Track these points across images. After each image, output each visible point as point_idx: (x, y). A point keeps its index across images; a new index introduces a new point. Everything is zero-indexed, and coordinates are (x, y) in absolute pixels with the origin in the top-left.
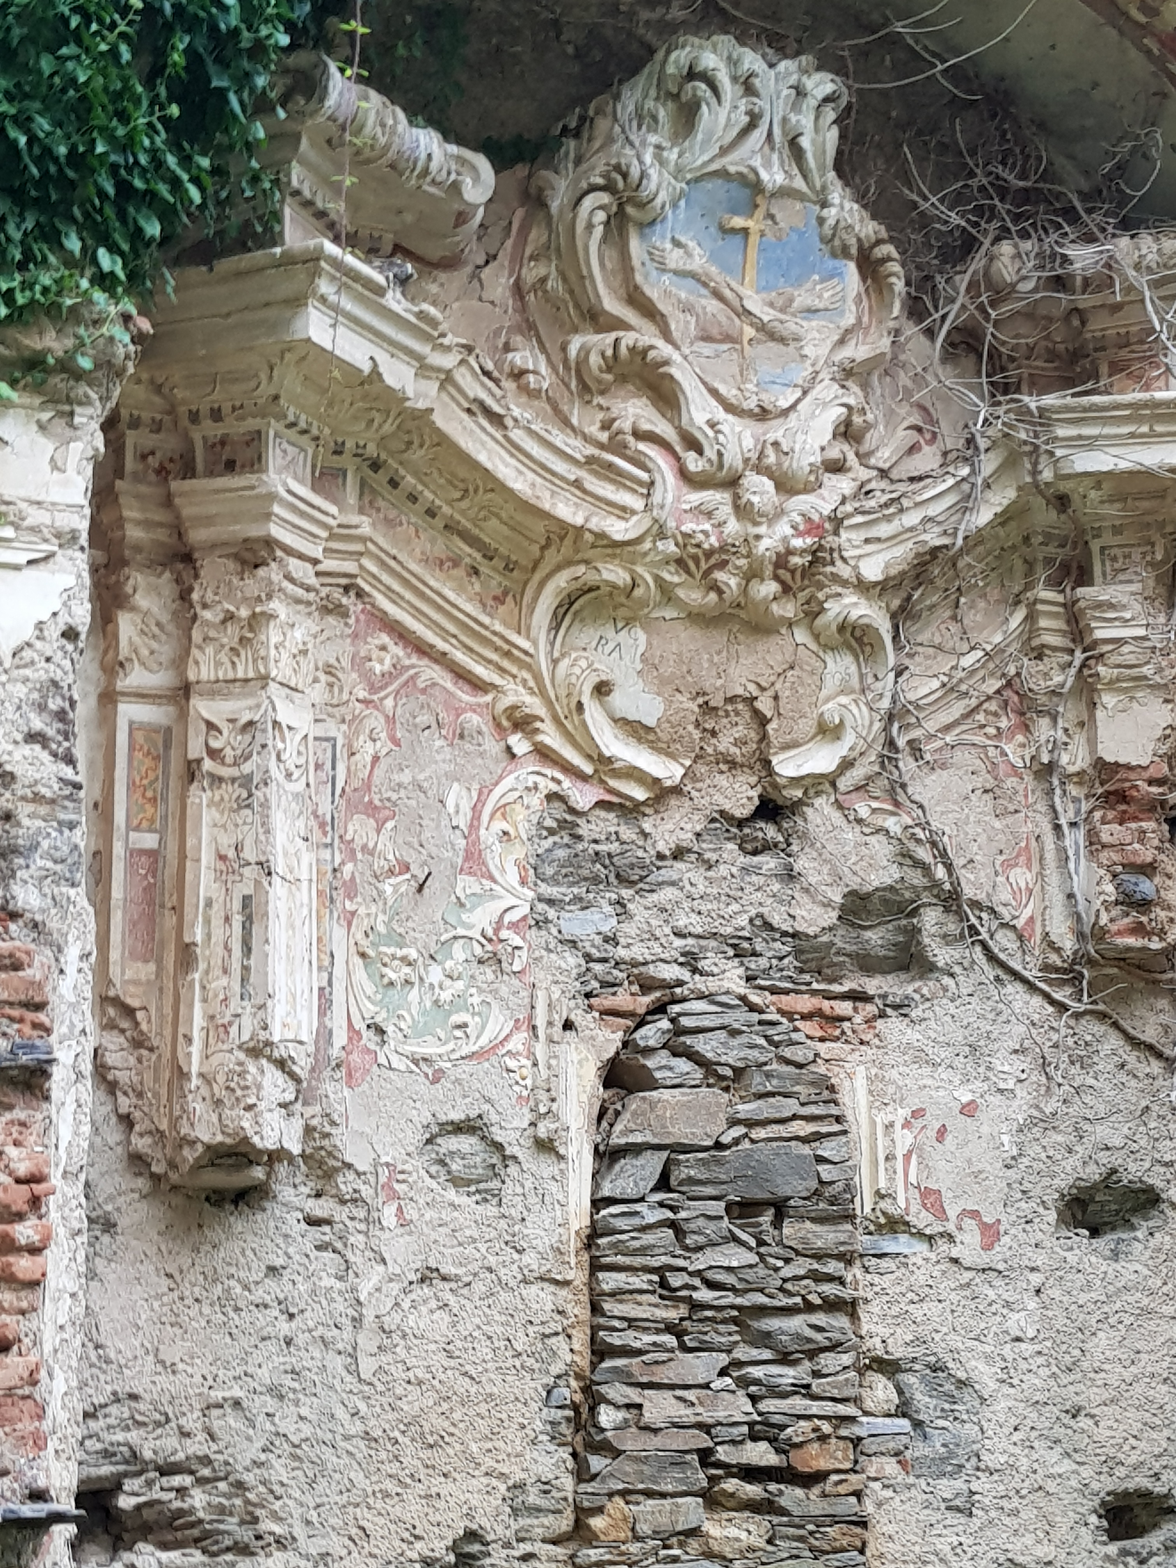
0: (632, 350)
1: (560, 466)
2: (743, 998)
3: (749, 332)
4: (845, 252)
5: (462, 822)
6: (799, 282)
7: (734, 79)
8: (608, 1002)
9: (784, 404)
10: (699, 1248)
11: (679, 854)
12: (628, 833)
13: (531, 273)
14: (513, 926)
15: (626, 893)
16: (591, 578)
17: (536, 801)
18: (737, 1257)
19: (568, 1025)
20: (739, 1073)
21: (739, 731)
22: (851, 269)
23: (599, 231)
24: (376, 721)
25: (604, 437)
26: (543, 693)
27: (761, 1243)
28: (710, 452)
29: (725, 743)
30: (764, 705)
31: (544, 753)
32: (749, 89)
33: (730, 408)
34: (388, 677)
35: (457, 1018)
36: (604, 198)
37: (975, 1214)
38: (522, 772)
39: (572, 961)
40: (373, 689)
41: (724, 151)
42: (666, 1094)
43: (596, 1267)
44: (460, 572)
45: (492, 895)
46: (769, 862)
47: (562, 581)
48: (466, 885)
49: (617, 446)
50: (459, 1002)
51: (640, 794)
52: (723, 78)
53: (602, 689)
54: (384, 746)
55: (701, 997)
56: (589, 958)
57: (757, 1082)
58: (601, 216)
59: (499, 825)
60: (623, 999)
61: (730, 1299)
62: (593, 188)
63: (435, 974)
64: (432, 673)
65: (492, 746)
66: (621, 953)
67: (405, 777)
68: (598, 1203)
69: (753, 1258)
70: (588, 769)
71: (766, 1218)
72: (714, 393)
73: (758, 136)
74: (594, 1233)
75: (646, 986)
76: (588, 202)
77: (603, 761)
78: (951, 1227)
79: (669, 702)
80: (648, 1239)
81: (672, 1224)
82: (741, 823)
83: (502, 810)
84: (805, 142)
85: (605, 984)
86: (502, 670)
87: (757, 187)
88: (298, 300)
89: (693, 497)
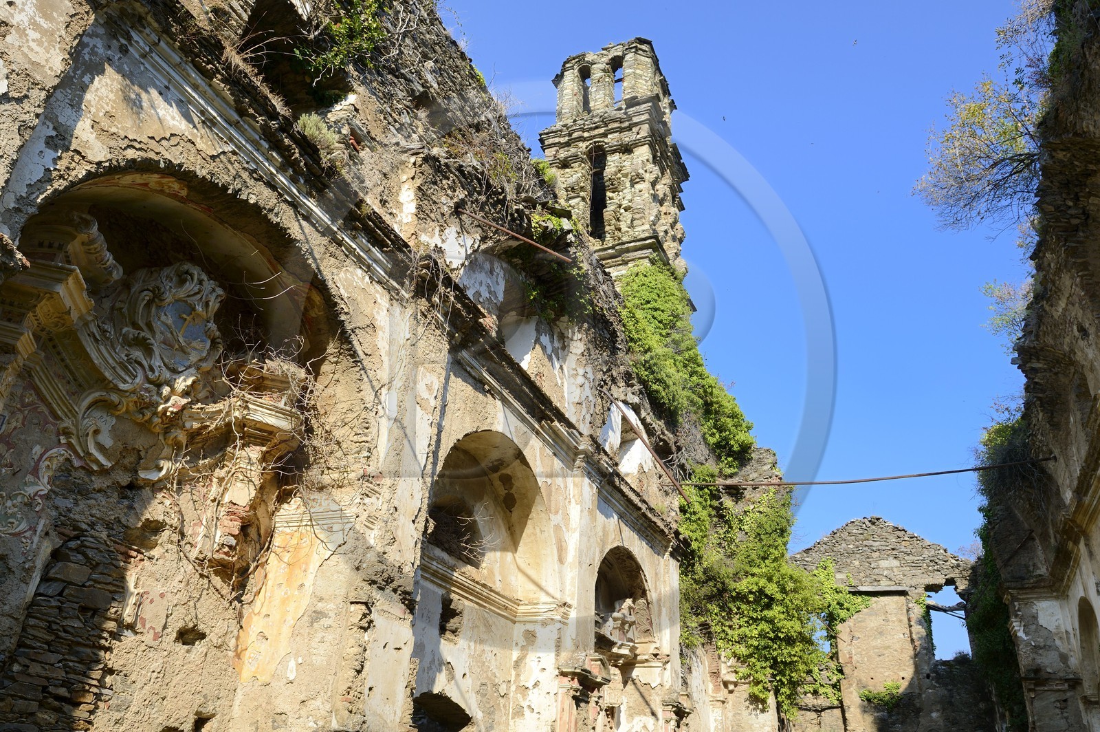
0: (143, 337)
1: (111, 361)
2: (105, 541)
3: (177, 346)
4: (209, 338)
5: (36, 457)
6: (194, 340)
7: (198, 279)
8: (63, 530)
9: (180, 370)
10: (66, 618)
11: (99, 491)
12: (86, 479)
13: (118, 305)
14: (41, 496)
15: (79, 497)
16: (107, 397)
17: (61, 459)
18: (77, 624)
19: (47, 534)
20: (98, 564)
21: (132, 459)
22: (209, 343)
23: (145, 302)
24: (20, 416)
25: (126, 358)
26: (76, 427)
27: (86, 621)
28: (157, 374)
29: (127, 461)
30: (142, 454)
31: (70, 446)
32: (201, 282)
33: (165, 365)
34: (29, 405)
35: (11, 520)
36: (151, 294)
37: (154, 629)
38: (61, 449)
39: (54, 513)
40: (23, 406)
41: (188, 296)
42: (72, 565)
43: (29, 616)
44: (64, 381)
45: (37, 484)
46: (126, 503)
47: (96, 395)
48: (29, 478)
49: (129, 361)
50: (13, 515)
51: (95, 468)
52: (196, 277)
53: (96, 432)
54: (19, 425)
55: (92, 537)
56: (60, 514)
57: (101, 568)
58: (148, 298)
59: (47, 463)
60: (67, 531)
61: (70, 637)
62: (148, 290)
63: (9, 503)
64: (43, 408)
65: (54, 438)
66: (71, 515)
67: (23, 437)
68: (36, 594)
69: (82, 626)
70: (82, 455)
71: (89, 614)
72: (162, 359)
73: (199, 296)
74: (33, 603)
75: (76, 528)
76: (145, 293)
77: (89, 454)
78: (145, 631)
79: (115, 442)
80: (50, 611)
81: (59, 608)
82: (122, 487)
83: (50, 458)
84: (211, 304)
85: (63, 524)
86: (66, 415)
87: (194, 309)
88: (60, 281)
89: (147, 385)
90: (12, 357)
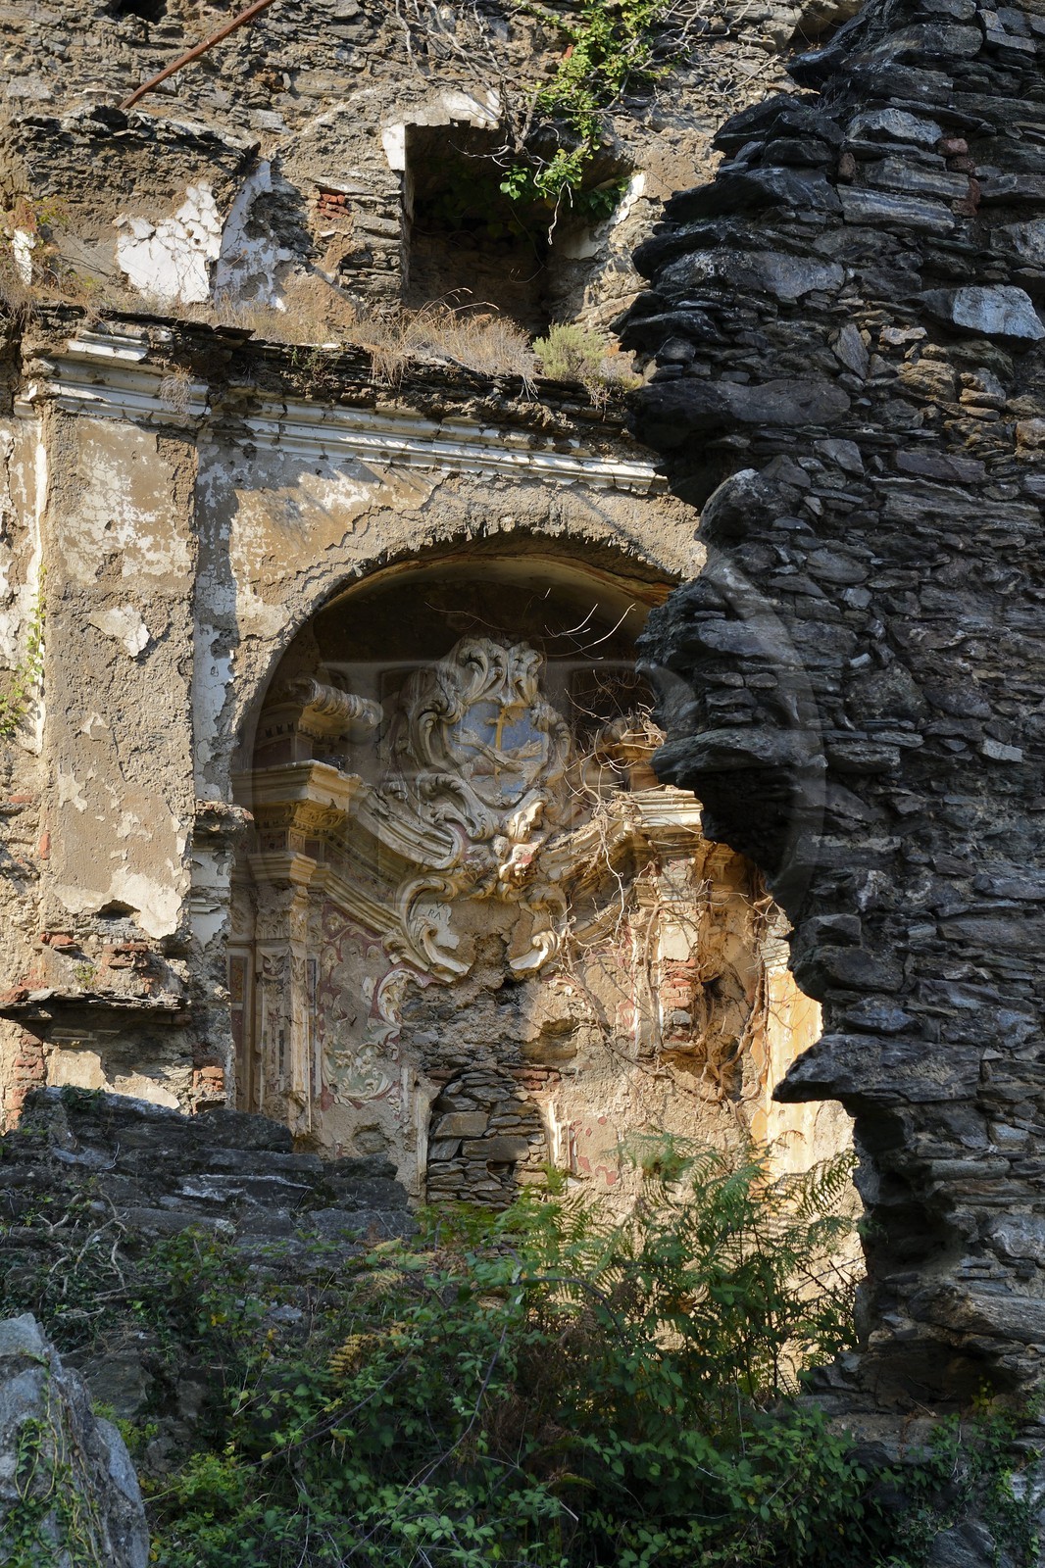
0: (444, 783)
1: (412, 837)
2: (496, 1071)
3: (498, 769)
4: (543, 729)
5: (370, 994)
6: (521, 745)
7: (490, 658)
8: (435, 1073)
9: (514, 801)
10: (475, 1182)
11: (467, 1006)
12: (443, 997)
13: (399, 746)
14: (393, 1040)
15: (442, 1024)
16: (426, 885)
17: (402, 984)
18: (491, 1186)
19: (417, 1084)
20: (494, 1105)
21: (495, 950)
22: (546, 737)
23: (429, 730)
24: (332, 951)
25: (432, 821)
26: (405, 935)
27: (503, 1180)
28: (479, 828)
29: (488, 955)
30: (505, 937)
31: (406, 963)
32: (496, 662)
33: (489, 805)
34: (337, 932)
35: (368, 1081)
36: (432, 715)
37: (604, 1169)
38: (396, 972)
39: (418, 1055)
40: (331, 937)
41: (485, 691)
42: (460, 1114)
43: (429, 1189)
44: (369, 883)
45: (383, 1027)
46: (508, 1009)
47: (413, 886)
48: (372, 1022)
49: (438, 826)
50: (369, 1074)
51: (449, 979)
52: (485, 660)
53: (432, 934)
54: (335, 962)
55: (476, 1071)
56: (426, 1054)
57: (499, 1109)
58: (430, 724)
59: (386, 996)
60: (442, 1072)
61: (490, 1204)
62: (427, 711)
63: (359, 1062)
64: (357, 929)
65: (383, 961)
66: (440, 1051)
67: (345, 975)
68: (430, 1162)
69: (499, 1187)
70: (426, 969)
71: (505, 1170)
72: (482, 799)
73: (501, 683)
74: (429, 1174)
75: (452, 1065)
76: (425, 717)
77: (433, 965)
78: (592, 1175)
79: (461, 938)
80: (452, 1178)
81: (463, 1171)
82: (496, 991)
83: (387, 989)
84: (523, 684)
85: (433, 1065)
86: (388, 926)
87: (501, 706)
88: (302, 783)
89: (471, 848)
90: (290, 893)
